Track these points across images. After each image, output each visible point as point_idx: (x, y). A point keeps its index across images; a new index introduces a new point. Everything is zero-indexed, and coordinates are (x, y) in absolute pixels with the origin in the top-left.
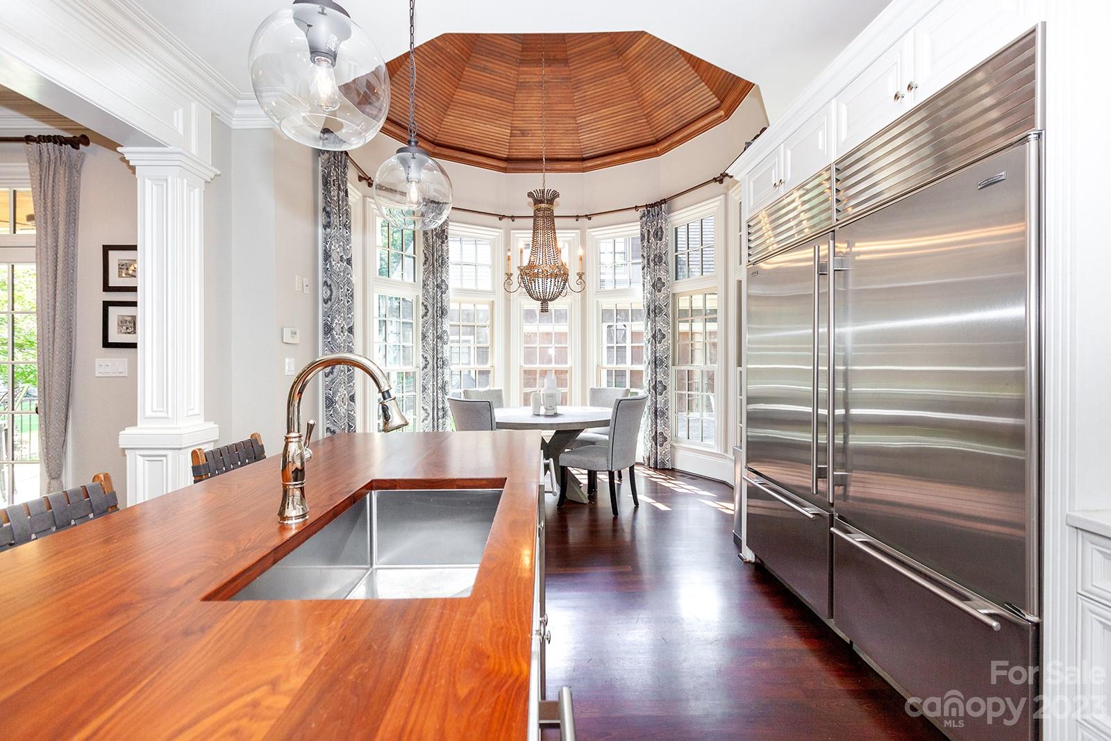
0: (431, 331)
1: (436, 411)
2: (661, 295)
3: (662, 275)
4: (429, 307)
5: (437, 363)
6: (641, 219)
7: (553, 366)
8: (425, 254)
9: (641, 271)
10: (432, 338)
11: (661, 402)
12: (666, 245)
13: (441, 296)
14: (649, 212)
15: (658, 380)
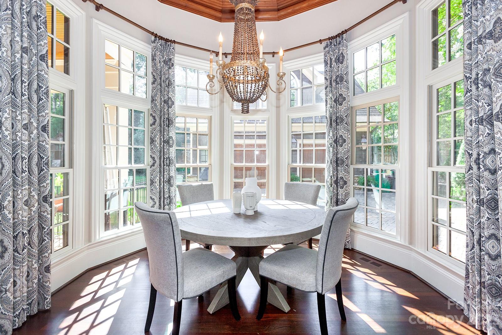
0: (158, 137)
1: (162, 200)
2: (342, 108)
3: (343, 91)
4: (156, 118)
5: (164, 162)
6: (324, 49)
7: (255, 164)
8: (154, 75)
9: (324, 91)
10: (159, 143)
11: (342, 194)
12: (347, 67)
13: (168, 110)
14: (331, 43)
15: (339, 176)
